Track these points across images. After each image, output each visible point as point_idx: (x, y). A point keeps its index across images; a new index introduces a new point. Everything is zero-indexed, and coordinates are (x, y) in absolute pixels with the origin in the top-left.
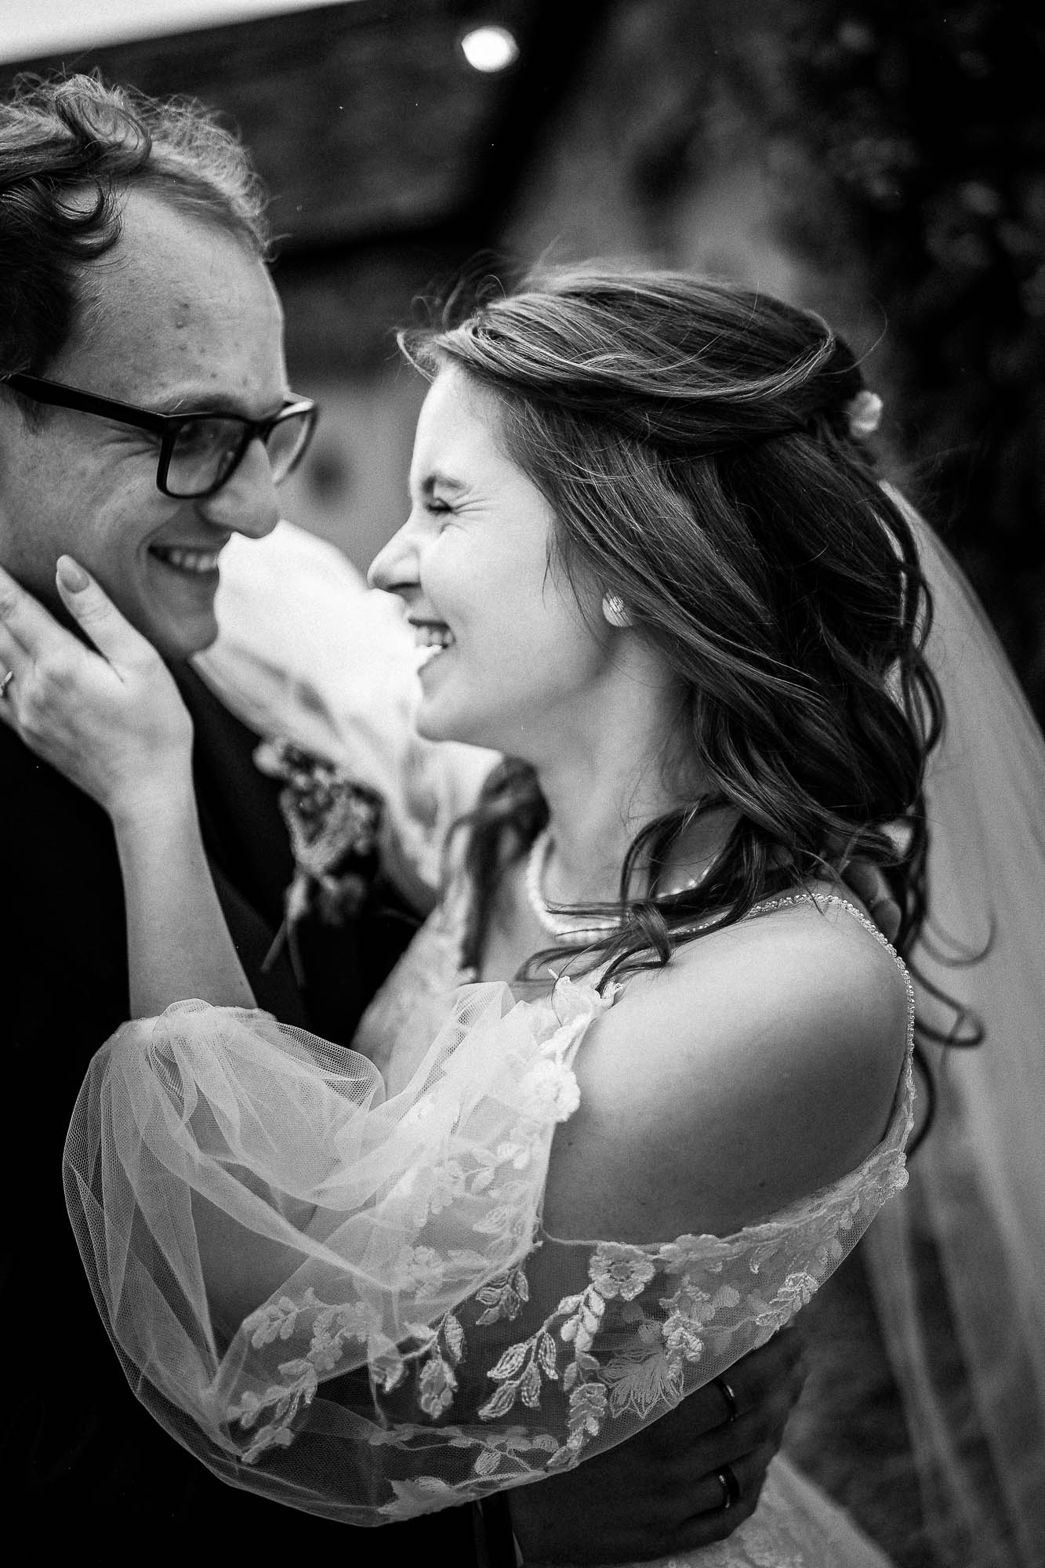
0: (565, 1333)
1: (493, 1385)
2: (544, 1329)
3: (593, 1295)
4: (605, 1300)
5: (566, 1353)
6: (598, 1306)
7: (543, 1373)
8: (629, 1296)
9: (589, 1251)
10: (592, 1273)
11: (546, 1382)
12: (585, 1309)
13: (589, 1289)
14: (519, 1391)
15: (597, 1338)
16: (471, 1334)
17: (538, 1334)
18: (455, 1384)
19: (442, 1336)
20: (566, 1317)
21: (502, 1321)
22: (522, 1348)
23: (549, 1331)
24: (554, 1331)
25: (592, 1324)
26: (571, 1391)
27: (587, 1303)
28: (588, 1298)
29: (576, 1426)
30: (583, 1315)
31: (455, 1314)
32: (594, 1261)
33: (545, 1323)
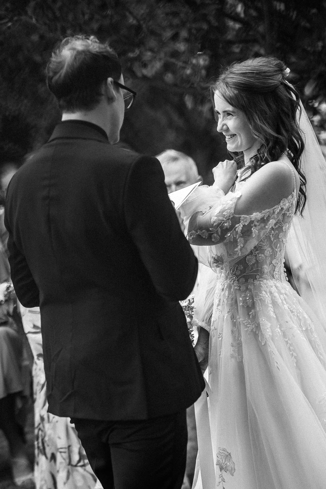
0: (237, 229)
1: (226, 238)
2: (233, 230)
3: (241, 224)
4: (243, 225)
5: (237, 232)
6: (242, 226)
8: (246, 224)
10: (241, 221)
11: (234, 237)
12: (240, 226)
13: (240, 223)
14: (230, 239)
15: (242, 231)
16: (222, 231)
18: (219, 238)
19: (217, 231)
20: (237, 227)
21: (227, 228)
22: (230, 232)
24: (235, 230)
25: (241, 229)
26: (238, 239)
27: (240, 225)
28: (240, 224)
29: (239, 245)
30: (239, 227)
31: (219, 227)
32: (241, 218)
33: (234, 229)
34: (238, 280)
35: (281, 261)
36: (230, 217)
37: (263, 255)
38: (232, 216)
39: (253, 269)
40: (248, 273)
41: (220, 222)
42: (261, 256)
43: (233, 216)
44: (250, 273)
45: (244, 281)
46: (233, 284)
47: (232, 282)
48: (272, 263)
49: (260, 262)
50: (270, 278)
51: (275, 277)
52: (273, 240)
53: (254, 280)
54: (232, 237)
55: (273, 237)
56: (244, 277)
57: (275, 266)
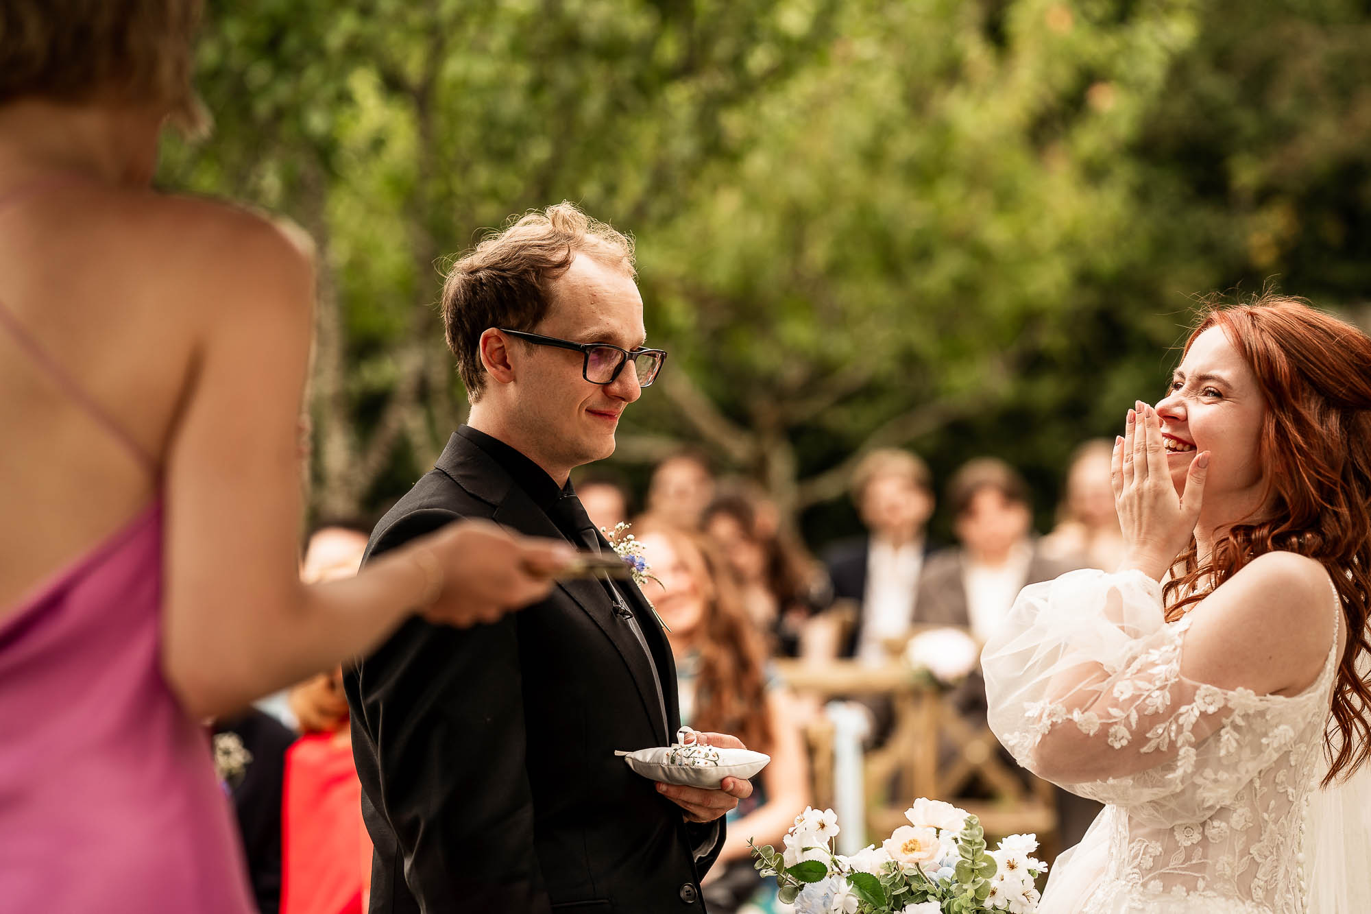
0: (1181, 720)
1: (1149, 740)
2: (1172, 719)
3: (1195, 707)
4: (1201, 710)
5: (1181, 728)
6: (1199, 712)
7: (1170, 737)
8: (1211, 711)
9: (1197, 688)
10: (1196, 698)
11: (1170, 740)
12: (1191, 712)
13: (1194, 704)
14: (1159, 744)
15: (1195, 726)
16: (1141, 718)
17: (1170, 721)
18: (1130, 738)
19: (1128, 716)
20: (1181, 714)
21: (1157, 713)
22: (1163, 726)
23: (1174, 719)
24: (1176, 720)
25: (1194, 719)
26: (1180, 747)
27: (1192, 710)
28: (1193, 707)
29: (1181, 766)
30: (1190, 714)
31: (1135, 708)
32: (1198, 692)
33: (1173, 717)
34: (1144, 885)
35: (1277, 852)
36: (1169, 683)
37: (1223, 825)
38: (1173, 680)
39: (1191, 860)
40: (1175, 869)
41: (1138, 693)
42: (1219, 827)
43: (1177, 680)
44: (1181, 869)
45: (1161, 889)
46: (1130, 892)
47: (1129, 888)
48: (1251, 854)
49: (1213, 843)
50: (1237, 896)
51: (1255, 896)
52: (1258, 788)
53: (1188, 892)
54: (1167, 740)
55: (1259, 778)
56: (1162, 877)
57: (1258, 864)
